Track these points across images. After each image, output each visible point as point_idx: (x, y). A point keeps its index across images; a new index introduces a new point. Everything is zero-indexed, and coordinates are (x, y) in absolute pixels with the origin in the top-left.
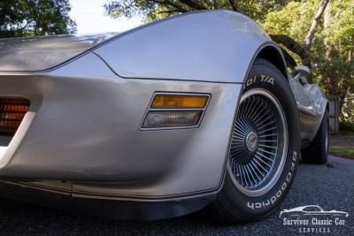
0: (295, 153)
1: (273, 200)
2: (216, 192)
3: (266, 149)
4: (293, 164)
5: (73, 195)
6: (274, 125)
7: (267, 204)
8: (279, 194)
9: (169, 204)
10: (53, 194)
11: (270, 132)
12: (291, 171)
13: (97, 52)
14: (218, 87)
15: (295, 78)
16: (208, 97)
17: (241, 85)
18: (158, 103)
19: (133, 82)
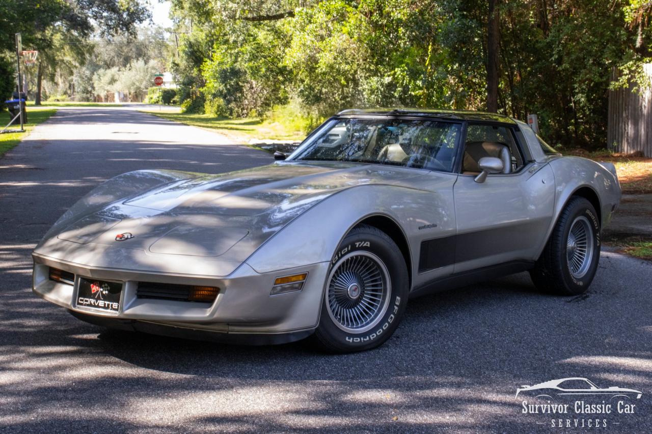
0: (398, 298)
1: (373, 337)
2: (314, 328)
3: (372, 295)
4: (396, 308)
5: (230, 333)
6: (378, 274)
7: (365, 340)
8: (380, 332)
9: (287, 335)
10: (215, 333)
11: (376, 281)
12: (394, 314)
13: (247, 262)
14: (313, 268)
15: (476, 180)
16: (306, 274)
17: (329, 262)
18: (277, 282)
19: (265, 275)
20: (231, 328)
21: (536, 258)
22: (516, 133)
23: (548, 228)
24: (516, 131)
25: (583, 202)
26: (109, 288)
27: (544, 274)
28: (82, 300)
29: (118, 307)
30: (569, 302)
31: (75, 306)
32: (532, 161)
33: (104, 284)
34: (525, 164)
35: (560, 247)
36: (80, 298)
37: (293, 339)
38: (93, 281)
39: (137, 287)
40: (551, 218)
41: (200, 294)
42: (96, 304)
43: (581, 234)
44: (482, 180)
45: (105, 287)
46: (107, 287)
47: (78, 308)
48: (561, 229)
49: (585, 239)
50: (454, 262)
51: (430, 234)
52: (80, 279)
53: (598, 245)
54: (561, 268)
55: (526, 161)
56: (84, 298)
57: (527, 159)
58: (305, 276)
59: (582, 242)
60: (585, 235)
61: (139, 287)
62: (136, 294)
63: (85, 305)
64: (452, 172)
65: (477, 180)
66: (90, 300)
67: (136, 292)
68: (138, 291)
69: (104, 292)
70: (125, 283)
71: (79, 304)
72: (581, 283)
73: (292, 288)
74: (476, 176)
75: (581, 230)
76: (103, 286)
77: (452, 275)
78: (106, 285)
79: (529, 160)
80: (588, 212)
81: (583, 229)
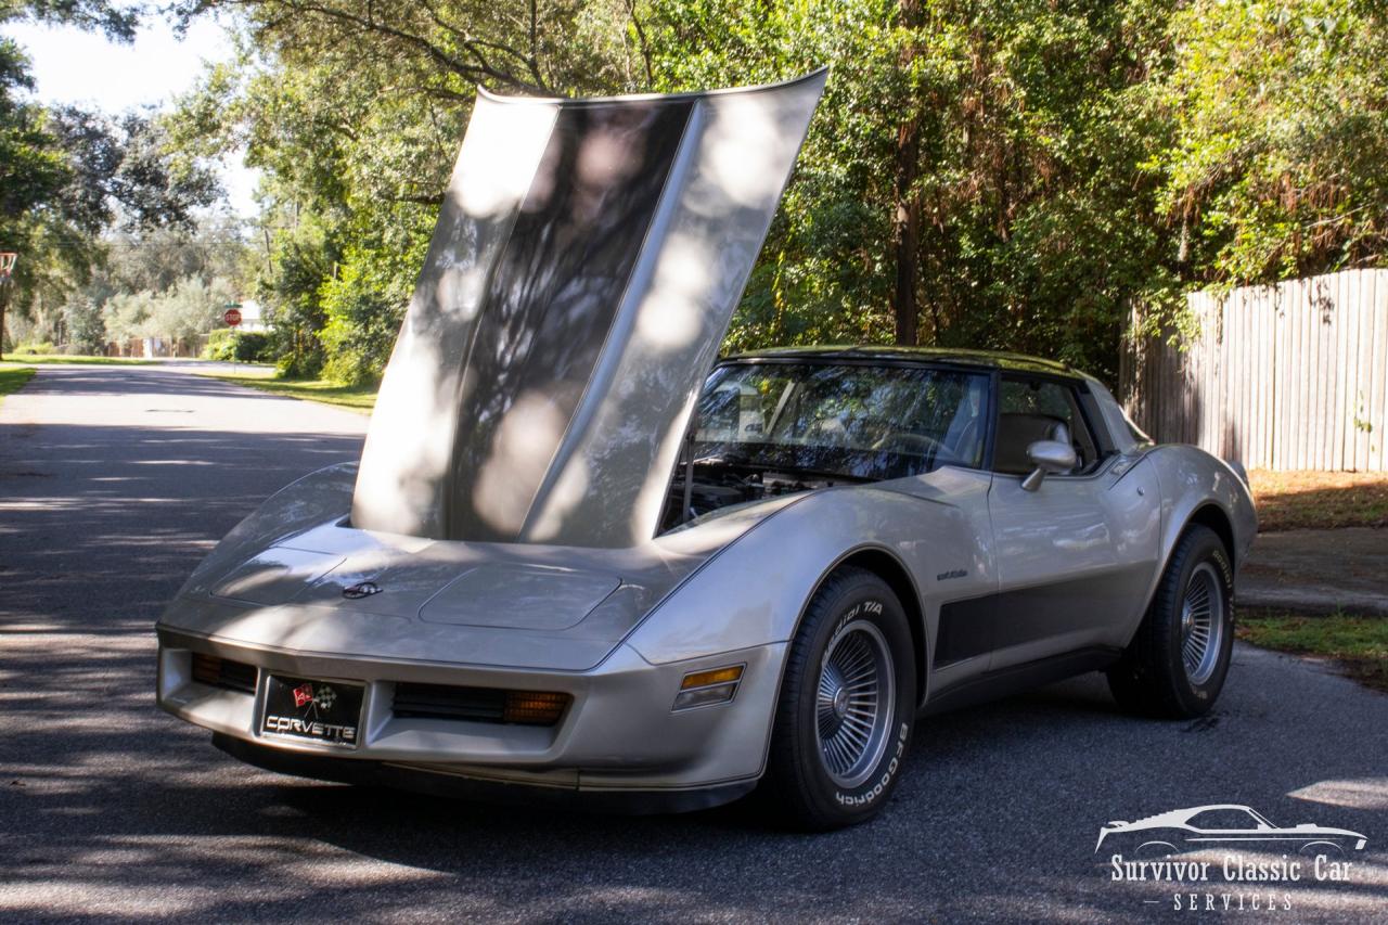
1: (870, 796)
2: (757, 778)
3: (862, 707)
4: (900, 745)
5: (581, 789)
6: (870, 667)
7: (861, 801)
8: (878, 789)
9: (700, 793)
10: (550, 789)
11: (868, 687)
12: (897, 757)
13: (628, 642)
14: (755, 653)
15: (1024, 485)
16: (742, 667)
17: (786, 645)
18: (688, 683)
19: (664, 668)
20: (584, 779)
21: (1126, 643)
22: (1083, 397)
23: (1150, 583)
24: (1082, 392)
25: (1207, 537)
26: (334, 696)
27: (1136, 677)
28: (275, 722)
29: (355, 735)
30: (1189, 730)
31: (257, 734)
32: (1114, 453)
33: (324, 688)
34: (1102, 459)
35: (1170, 623)
36: (271, 718)
37: (714, 802)
38: (299, 683)
39: (393, 694)
40: (1154, 564)
41: (529, 709)
42: (306, 730)
43: (1199, 598)
44: (1035, 487)
45: (326, 694)
46: (330, 694)
47: (266, 737)
48: (1172, 587)
49: (1206, 608)
50: (991, 648)
51: (955, 590)
52: (269, 679)
53: (1232, 619)
54: (1171, 665)
55: (1103, 454)
56: (280, 716)
57: (1105, 448)
58: (739, 671)
59: (1201, 615)
60: (1206, 601)
61: (397, 695)
62: (392, 709)
63: (281, 731)
64: (980, 468)
65: (1028, 485)
66: (293, 720)
67: (391, 703)
68: (396, 703)
69: (324, 705)
70: (370, 685)
71: (267, 729)
72: (1203, 695)
73: (713, 696)
74: (1023, 480)
75: (1201, 591)
76: (322, 691)
77: (986, 673)
78: (328, 689)
79: (1110, 449)
80: (1216, 554)
81: (1204, 588)
